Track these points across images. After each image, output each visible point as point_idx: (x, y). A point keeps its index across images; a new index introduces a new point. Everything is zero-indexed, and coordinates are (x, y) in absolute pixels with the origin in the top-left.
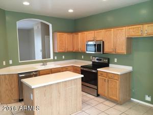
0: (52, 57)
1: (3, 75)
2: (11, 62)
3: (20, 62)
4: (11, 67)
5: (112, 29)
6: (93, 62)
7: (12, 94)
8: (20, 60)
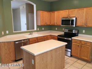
0: (35, 29)
1: (3, 42)
2: (7, 32)
3: (14, 32)
4: (8, 36)
5: (85, 9)
6: (65, 32)
7: (10, 56)
8: (14, 31)
